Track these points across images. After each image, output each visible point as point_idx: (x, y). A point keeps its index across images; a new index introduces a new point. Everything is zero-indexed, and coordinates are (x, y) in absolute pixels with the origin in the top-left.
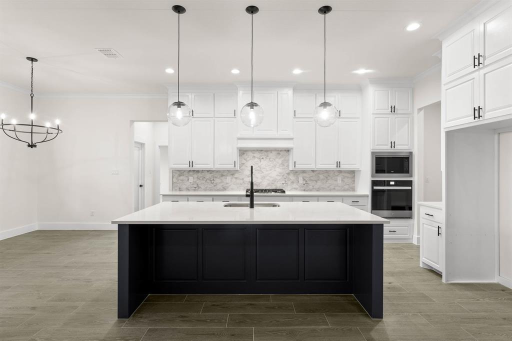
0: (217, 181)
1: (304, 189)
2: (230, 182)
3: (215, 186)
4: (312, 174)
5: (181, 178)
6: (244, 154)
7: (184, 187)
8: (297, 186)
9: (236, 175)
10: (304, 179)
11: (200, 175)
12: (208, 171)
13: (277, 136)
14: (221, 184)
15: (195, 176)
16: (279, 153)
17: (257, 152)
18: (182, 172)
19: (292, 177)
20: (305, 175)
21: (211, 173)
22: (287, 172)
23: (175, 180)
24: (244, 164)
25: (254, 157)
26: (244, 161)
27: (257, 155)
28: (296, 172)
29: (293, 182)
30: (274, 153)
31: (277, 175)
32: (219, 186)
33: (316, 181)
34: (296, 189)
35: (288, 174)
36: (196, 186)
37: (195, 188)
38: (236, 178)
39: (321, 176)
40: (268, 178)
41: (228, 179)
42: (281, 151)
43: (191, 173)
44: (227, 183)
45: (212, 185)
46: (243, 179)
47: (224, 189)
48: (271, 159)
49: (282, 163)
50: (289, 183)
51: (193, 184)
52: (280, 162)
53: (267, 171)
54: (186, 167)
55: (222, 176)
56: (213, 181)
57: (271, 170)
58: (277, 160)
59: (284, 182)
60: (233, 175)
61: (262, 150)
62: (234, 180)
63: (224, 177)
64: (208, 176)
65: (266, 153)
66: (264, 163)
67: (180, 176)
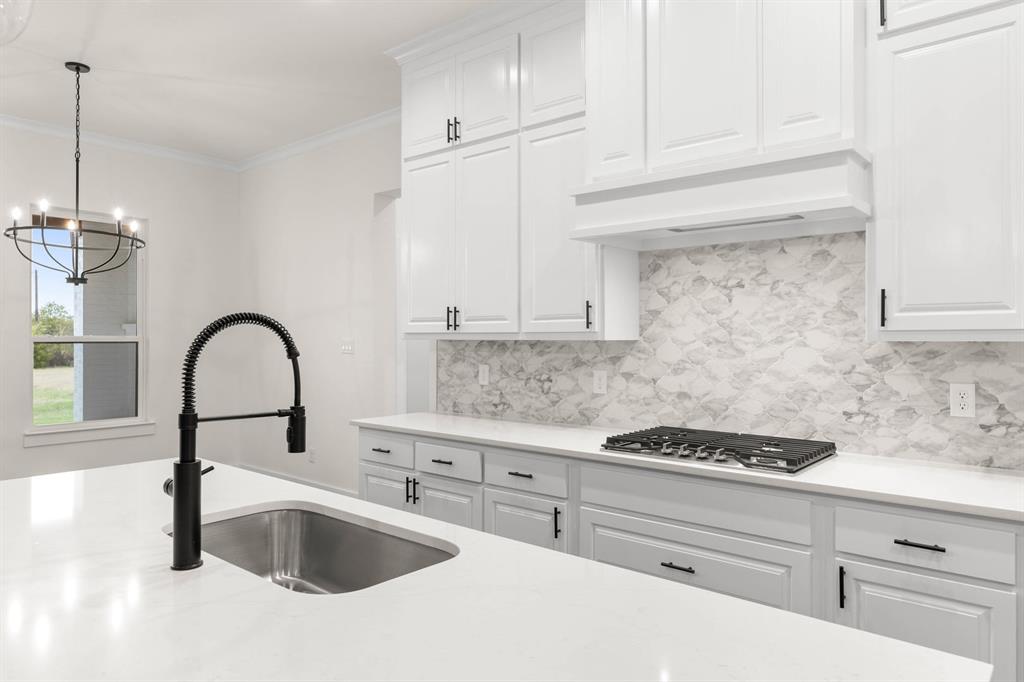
0: (562, 383)
1: (983, 452)
2: (603, 390)
3: (554, 403)
5: (460, 368)
6: (656, 268)
7: (467, 400)
8: (939, 438)
9: (629, 364)
10: (984, 397)
11: (508, 358)
12: (533, 345)
13: (761, 157)
14: (577, 398)
15: (496, 362)
16: (824, 255)
18: (463, 345)
19: (902, 380)
20: (989, 370)
21: (541, 353)
22: (871, 353)
23: (444, 377)
24: (656, 313)
25: (700, 280)
26: (657, 302)
27: (712, 269)
28: (932, 354)
29: (908, 411)
30: (798, 253)
31: (816, 369)
32: (568, 407)
34: (930, 451)
35: (880, 362)
36: (496, 400)
37: (496, 405)
38: (628, 376)
40: (765, 379)
41: (598, 379)
42: (834, 239)
43: (485, 352)
44: (594, 396)
45: (543, 397)
46: (655, 381)
47: (586, 419)
48: (782, 288)
49: (840, 306)
50: (886, 412)
51: (489, 393)
52: (832, 298)
53: (761, 345)
54: (439, 327)
55: (578, 363)
56: (546, 385)
57: (779, 341)
59: (853, 406)
60: (615, 360)
62: (620, 383)
63: (583, 370)
64: (534, 363)
65: (754, 259)
66: (747, 306)
67: (455, 360)
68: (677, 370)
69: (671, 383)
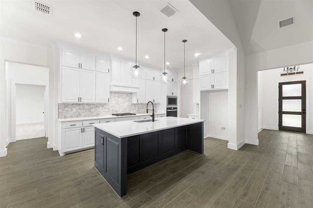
0: (93, 110)
2: (101, 110)
3: (91, 113)
4: (141, 105)
5: (67, 109)
7: (69, 115)
9: (105, 107)
10: (138, 108)
11: (81, 106)
12: (87, 104)
14: (96, 112)
15: (78, 107)
16: (127, 95)
17: (116, 94)
18: (66, 105)
19: (133, 107)
20: (139, 106)
21: (89, 105)
22: (131, 104)
23: (60, 111)
25: (115, 96)
27: (116, 95)
28: (135, 104)
30: (125, 94)
31: (127, 106)
32: (95, 113)
33: (143, 108)
35: (131, 105)
36: (78, 114)
37: (77, 115)
38: (105, 108)
40: (122, 107)
41: (100, 109)
42: (128, 93)
43: (74, 106)
44: (99, 111)
45: (89, 113)
46: (109, 109)
47: (98, 115)
48: (124, 98)
49: (129, 100)
50: (132, 110)
51: (76, 113)
53: (121, 104)
54: (76, 101)
55: (97, 107)
56: (90, 111)
57: (123, 103)
58: (126, 98)
59: (129, 110)
60: (103, 106)
61: (119, 93)
62: (103, 109)
63: (97, 108)
64: (87, 107)
65: (121, 94)
66: (120, 100)
67: (65, 107)
68: (112, 107)
69: (111, 109)
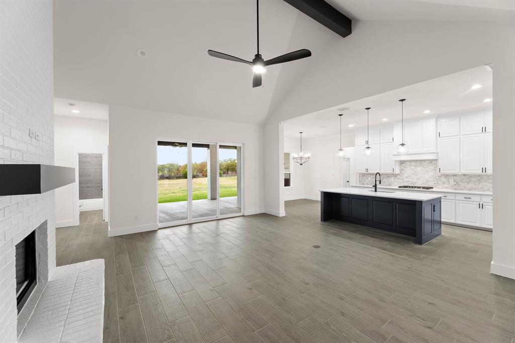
1: (455, 188)
2: (393, 181)
3: (384, 183)
4: (463, 177)
5: (364, 178)
6: (403, 163)
7: (366, 183)
8: (448, 186)
9: (398, 177)
10: (455, 181)
13: (422, 152)
15: (372, 177)
16: (431, 162)
17: (413, 162)
19: (443, 179)
20: (455, 178)
23: (360, 179)
24: (403, 170)
25: (411, 165)
26: (403, 168)
27: (413, 164)
28: (448, 175)
29: (444, 183)
31: (430, 178)
32: (386, 183)
33: (468, 183)
34: (447, 188)
35: (440, 177)
37: (372, 183)
38: (398, 179)
39: (473, 179)
40: (422, 179)
41: (392, 179)
43: (369, 175)
47: (390, 185)
49: (434, 169)
50: (441, 183)
51: (370, 182)
52: (433, 168)
53: (421, 174)
55: (388, 177)
57: (424, 174)
58: (429, 167)
59: (436, 182)
60: (395, 176)
61: (417, 161)
62: (396, 180)
65: (420, 162)
66: (419, 169)
67: (363, 176)
68: (407, 178)
69: (406, 180)
